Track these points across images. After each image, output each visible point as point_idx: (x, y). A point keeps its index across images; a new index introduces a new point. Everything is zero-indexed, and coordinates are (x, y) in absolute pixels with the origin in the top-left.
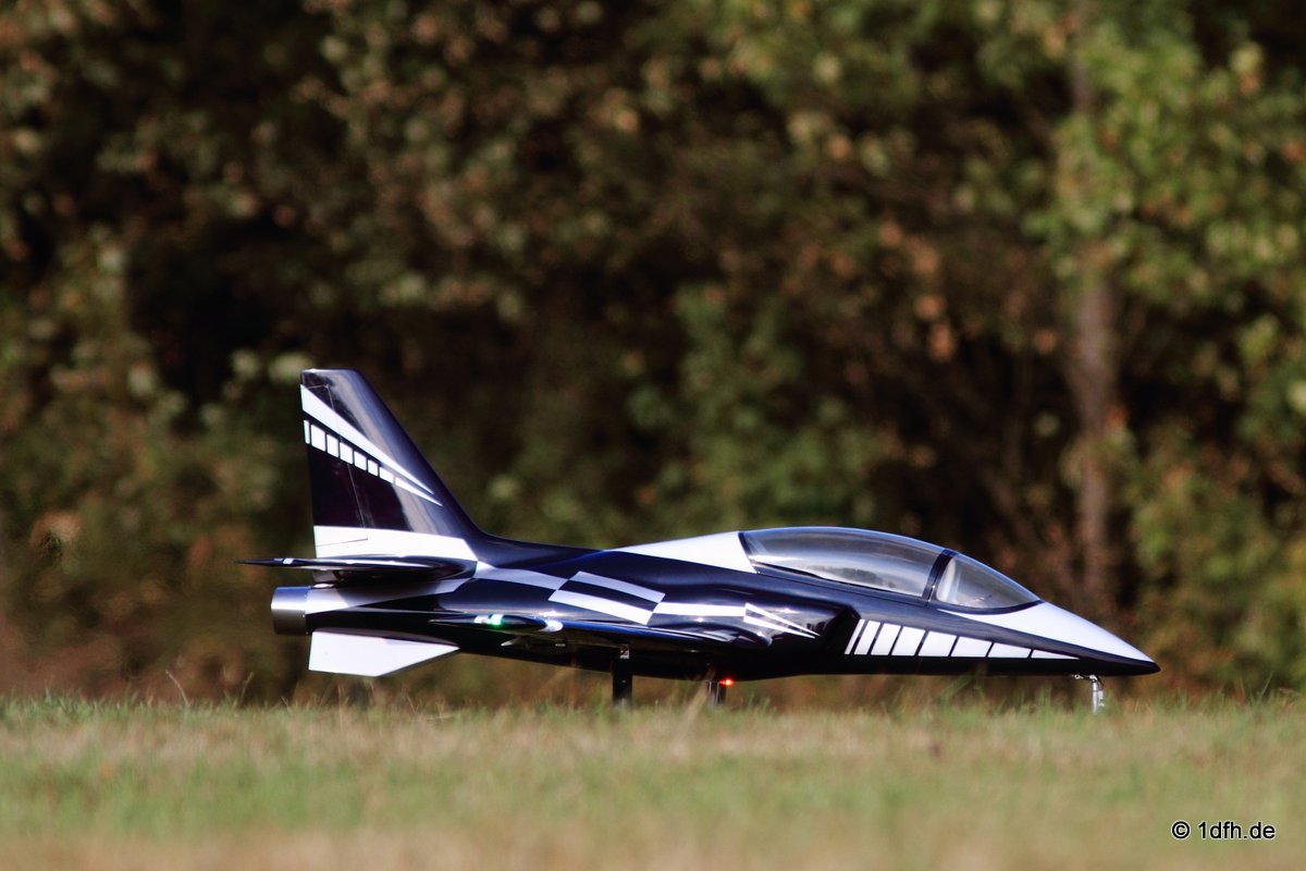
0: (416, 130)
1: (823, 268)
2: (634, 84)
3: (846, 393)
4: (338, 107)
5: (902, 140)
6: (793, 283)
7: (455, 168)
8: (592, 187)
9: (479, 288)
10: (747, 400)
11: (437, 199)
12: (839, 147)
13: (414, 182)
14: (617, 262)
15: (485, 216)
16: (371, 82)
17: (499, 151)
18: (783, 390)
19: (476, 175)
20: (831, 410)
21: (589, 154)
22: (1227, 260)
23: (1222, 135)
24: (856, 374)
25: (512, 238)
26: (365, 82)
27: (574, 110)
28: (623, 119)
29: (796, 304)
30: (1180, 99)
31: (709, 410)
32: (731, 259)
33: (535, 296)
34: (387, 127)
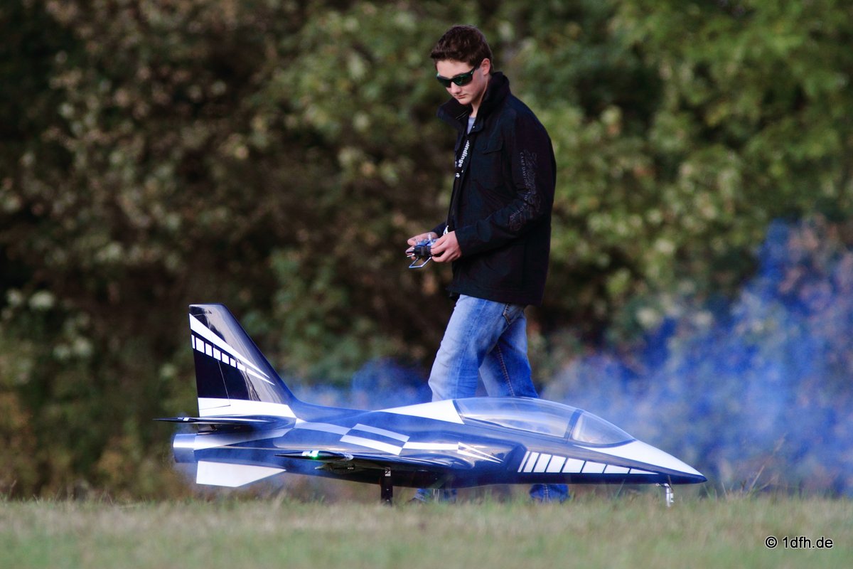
0: (116, 158)
1: (359, 239)
2: (246, 130)
3: (372, 315)
4: (71, 145)
5: (406, 164)
6: (340, 250)
7: (140, 180)
8: (220, 192)
9: (154, 252)
10: (312, 318)
11: (129, 200)
12: (368, 168)
13: (115, 189)
14: (234, 237)
15: (157, 209)
16: (89, 130)
17: (165, 170)
18: (334, 312)
19: (151, 185)
20: (363, 324)
21: (218, 172)
22: (601, 235)
23: (598, 161)
24: (378, 303)
25: (173, 221)
26: (86, 130)
27: (210, 146)
28: (240, 152)
29: (343, 262)
30: (572, 140)
31: (291, 324)
32: (303, 235)
33: (187, 257)
34: (99, 157)
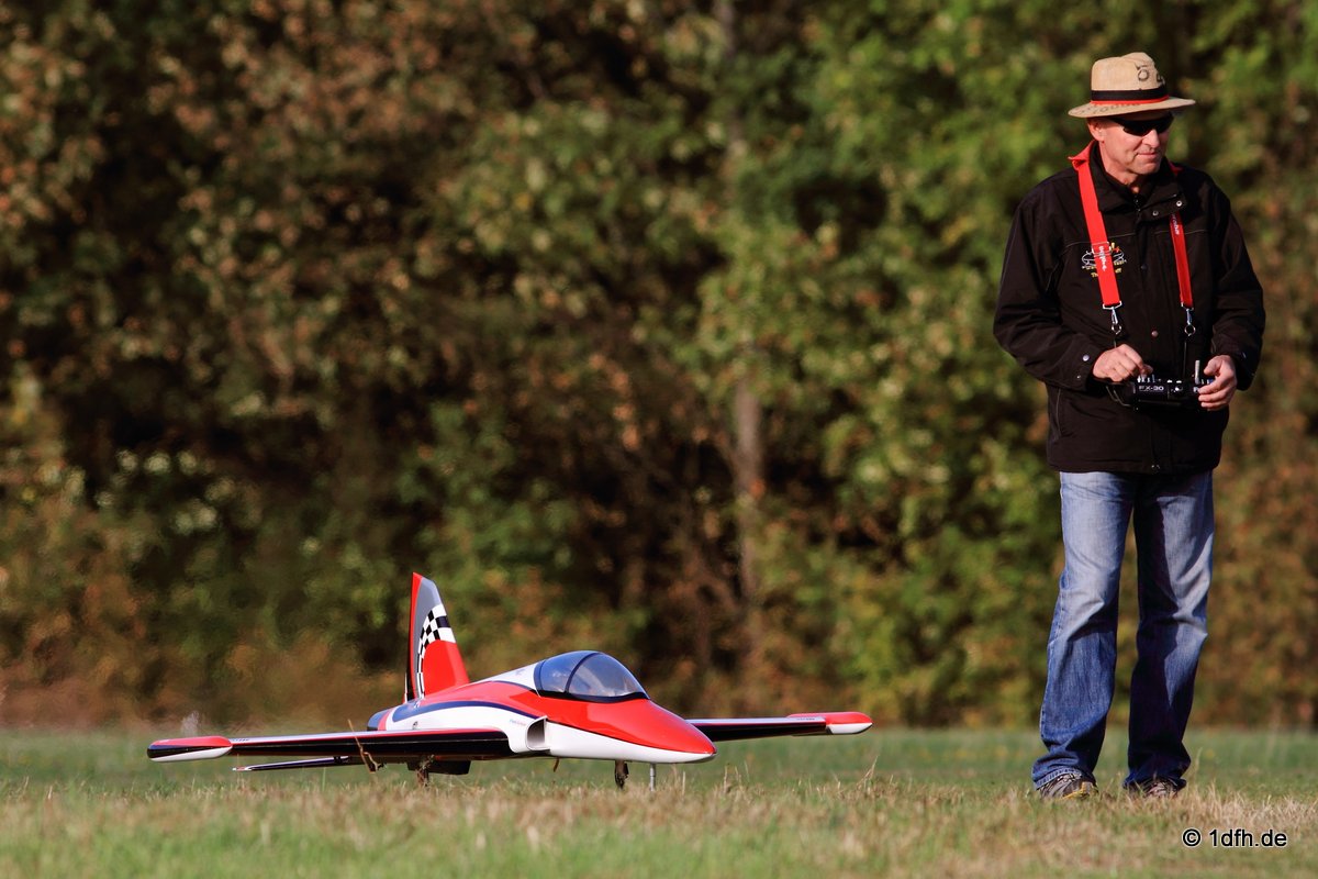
0: (259, 291)
1: (548, 386)
2: (409, 257)
4: (205, 276)
5: (595, 291)
6: (523, 397)
9: (301, 404)
10: (478, 481)
11: (271, 340)
12: (552, 297)
15: (305, 353)
16: (224, 259)
17: (330, 304)
19: (305, 325)
20: (539, 489)
22: (818, 376)
23: (811, 288)
24: (566, 460)
25: (327, 367)
26: (220, 259)
28: (400, 280)
29: (521, 413)
30: (780, 261)
31: (454, 489)
32: (480, 381)
33: (345, 408)
34: (237, 290)
